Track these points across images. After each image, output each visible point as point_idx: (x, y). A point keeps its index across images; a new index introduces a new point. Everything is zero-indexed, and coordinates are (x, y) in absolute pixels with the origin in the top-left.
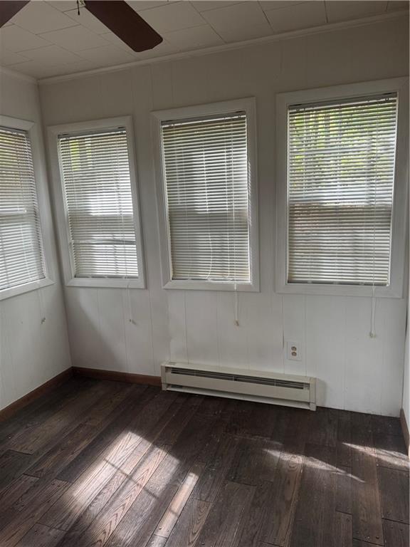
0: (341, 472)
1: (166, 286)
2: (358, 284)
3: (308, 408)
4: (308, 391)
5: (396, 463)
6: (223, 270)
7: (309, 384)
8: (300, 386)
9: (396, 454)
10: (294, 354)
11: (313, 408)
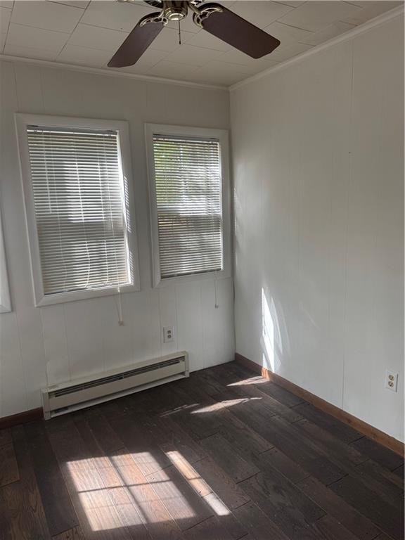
0: (246, 400)
1: (40, 304)
2: (205, 272)
3: (184, 377)
4: (184, 363)
5: (262, 382)
6: (101, 276)
7: (183, 357)
8: (176, 361)
9: (256, 378)
10: (169, 337)
11: (187, 375)
